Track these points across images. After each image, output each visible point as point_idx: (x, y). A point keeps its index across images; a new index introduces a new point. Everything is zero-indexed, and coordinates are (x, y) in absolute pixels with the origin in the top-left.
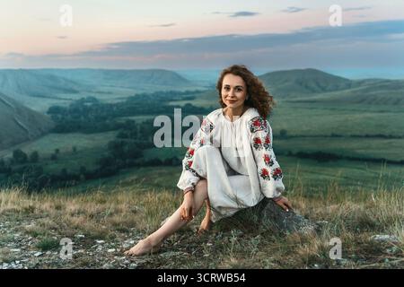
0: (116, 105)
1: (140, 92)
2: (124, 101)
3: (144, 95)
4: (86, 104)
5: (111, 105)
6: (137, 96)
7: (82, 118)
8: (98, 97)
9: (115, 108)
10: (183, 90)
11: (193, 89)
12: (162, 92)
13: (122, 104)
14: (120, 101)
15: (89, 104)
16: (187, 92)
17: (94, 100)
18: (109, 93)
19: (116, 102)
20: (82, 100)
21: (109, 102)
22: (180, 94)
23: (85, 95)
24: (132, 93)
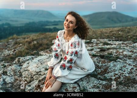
0: (20, 27)
1: (31, 21)
2: (24, 25)
3: (33, 23)
4: (4, 26)
5: (17, 27)
6: (30, 23)
7: (3, 33)
8: (11, 23)
9: (19, 29)
10: (52, 20)
11: (57, 20)
12: (42, 22)
13: (23, 27)
14: (21, 25)
15: (6, 26)
16: (55, 22)
17: (8, 24)
18: (16, 21)
19: (19, 25)
20: (3, 25)
21: (16, 25)
22: (51, 22)
23: (4, 22)
24: (27, 21)
